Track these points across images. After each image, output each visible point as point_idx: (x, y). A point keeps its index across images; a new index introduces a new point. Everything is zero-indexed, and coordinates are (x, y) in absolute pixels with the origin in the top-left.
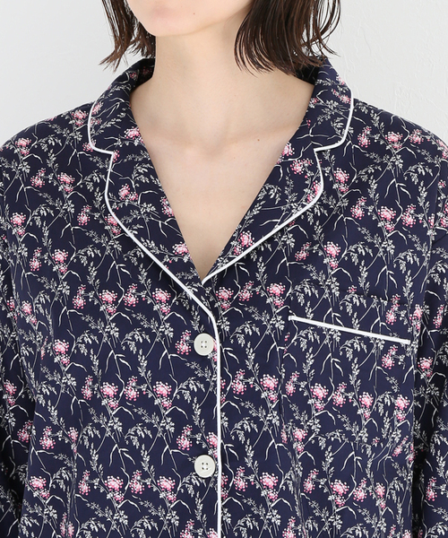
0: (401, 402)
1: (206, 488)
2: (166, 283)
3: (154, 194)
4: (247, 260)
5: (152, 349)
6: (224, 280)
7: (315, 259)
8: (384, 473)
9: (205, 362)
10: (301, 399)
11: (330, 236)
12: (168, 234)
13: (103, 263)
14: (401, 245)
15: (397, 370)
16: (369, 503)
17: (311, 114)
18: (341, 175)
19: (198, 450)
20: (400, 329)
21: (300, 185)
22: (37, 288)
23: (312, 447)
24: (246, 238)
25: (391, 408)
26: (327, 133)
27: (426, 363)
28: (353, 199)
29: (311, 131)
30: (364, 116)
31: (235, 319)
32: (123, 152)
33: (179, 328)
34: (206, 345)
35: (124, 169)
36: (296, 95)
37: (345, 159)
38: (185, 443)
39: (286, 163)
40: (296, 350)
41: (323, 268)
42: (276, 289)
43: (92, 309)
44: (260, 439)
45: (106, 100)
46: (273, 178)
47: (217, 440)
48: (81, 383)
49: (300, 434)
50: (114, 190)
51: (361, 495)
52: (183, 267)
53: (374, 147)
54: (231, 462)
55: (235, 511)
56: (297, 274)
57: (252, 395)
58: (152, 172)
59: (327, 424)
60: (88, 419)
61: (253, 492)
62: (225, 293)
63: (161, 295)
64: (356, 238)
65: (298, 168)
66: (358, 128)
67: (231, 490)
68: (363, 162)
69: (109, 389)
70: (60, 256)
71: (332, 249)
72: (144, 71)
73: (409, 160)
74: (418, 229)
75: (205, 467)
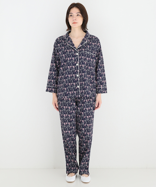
0: (95, 60)
1: (77, 67)
2: (73, 49)
3: (72, 42)
4: (81, 47)
5: (72, 55)
6: (79, 49)
7: (87, 47)
8: (93, 67)
9: (77, 55)
10: (86, 59)
11: (88, 45)
12: (73, 45)
13: (67, 48)
14: (94, 46)
15: (94, 57)
16: (92, 69)
17: (86, 35)
18: (89, 40)
19: (76, 63)
20: (94, 53)
21: (85, 41)
22: (61, 50)
23: (87, 63)
24: (81, 45)
25: (94, 61)
26: (87, 36)
27: (97, 58)
28: (90, 42)
29: (86, 36)
30: (91, 36)
31: (80, 52)
32: (68, 38)
33: (75, 53)
34: (77, 54)
35: (69, 40)
36: (85, 34)
37: (89, 39)
38: (75, 63)
39: (84, 39)
40: (85, 54)
41: (88, 48)
42: (83, 49)
43: (67, 51)
44: (82, 62)
45: (66, 34)
46: (83, 40)
47: (78, 62)
48: (66, 58)
49: (86, 62)
50: (68, 42)
51: (91, 68)
52: (75, 48)
53: (92, 38)
54: (80, 64)
55: (80, 68)
56: (85, 48)
57: (81, 58)
58: (71, 40)
59: (88, 61)
60: (67, 61)
61: (82, 66)
62: (79, 50)
63: (73, 50)
64: (90, 45)
65: (85, 39)
66: (90, 36)
67: (80, 67)
68: (91, 39)
69: (68, 58)
70: (63, 47)
71: (88, 46)
72: (70, 32)
73: (95, 39)
74: (96, 45)
75: (77, 65)
